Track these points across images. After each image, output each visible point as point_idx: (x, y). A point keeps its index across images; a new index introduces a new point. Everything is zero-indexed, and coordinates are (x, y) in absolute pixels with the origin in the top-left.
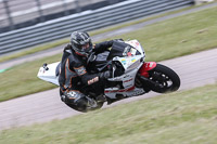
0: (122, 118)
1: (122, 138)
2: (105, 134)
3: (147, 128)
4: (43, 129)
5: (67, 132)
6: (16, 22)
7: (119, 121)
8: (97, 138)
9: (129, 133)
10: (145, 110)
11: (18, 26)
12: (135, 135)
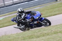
0: (36, 33)
3: (44, 36)
4: (14, 36)
5: (20, 36)
6: (6, 5)
7: (36, 34)
8: (29, 38)
9: (38, 37)
10: (43, 31)
11: (7, 6)
12: (40, 38)
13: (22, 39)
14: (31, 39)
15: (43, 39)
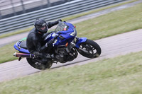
0: (120, 64)
1: (119, 78)
2: (109, 75)
3: (136, 71)
5: (83, 73)
6: (27, 8)
7: (118, 67)
8: (103, 77)
9: (124, 74)
10: (135, 60)
11: (27, 11)
12: (128, 76)
13: (87, 79)
14: (106, 79)
15: (134, 80)
